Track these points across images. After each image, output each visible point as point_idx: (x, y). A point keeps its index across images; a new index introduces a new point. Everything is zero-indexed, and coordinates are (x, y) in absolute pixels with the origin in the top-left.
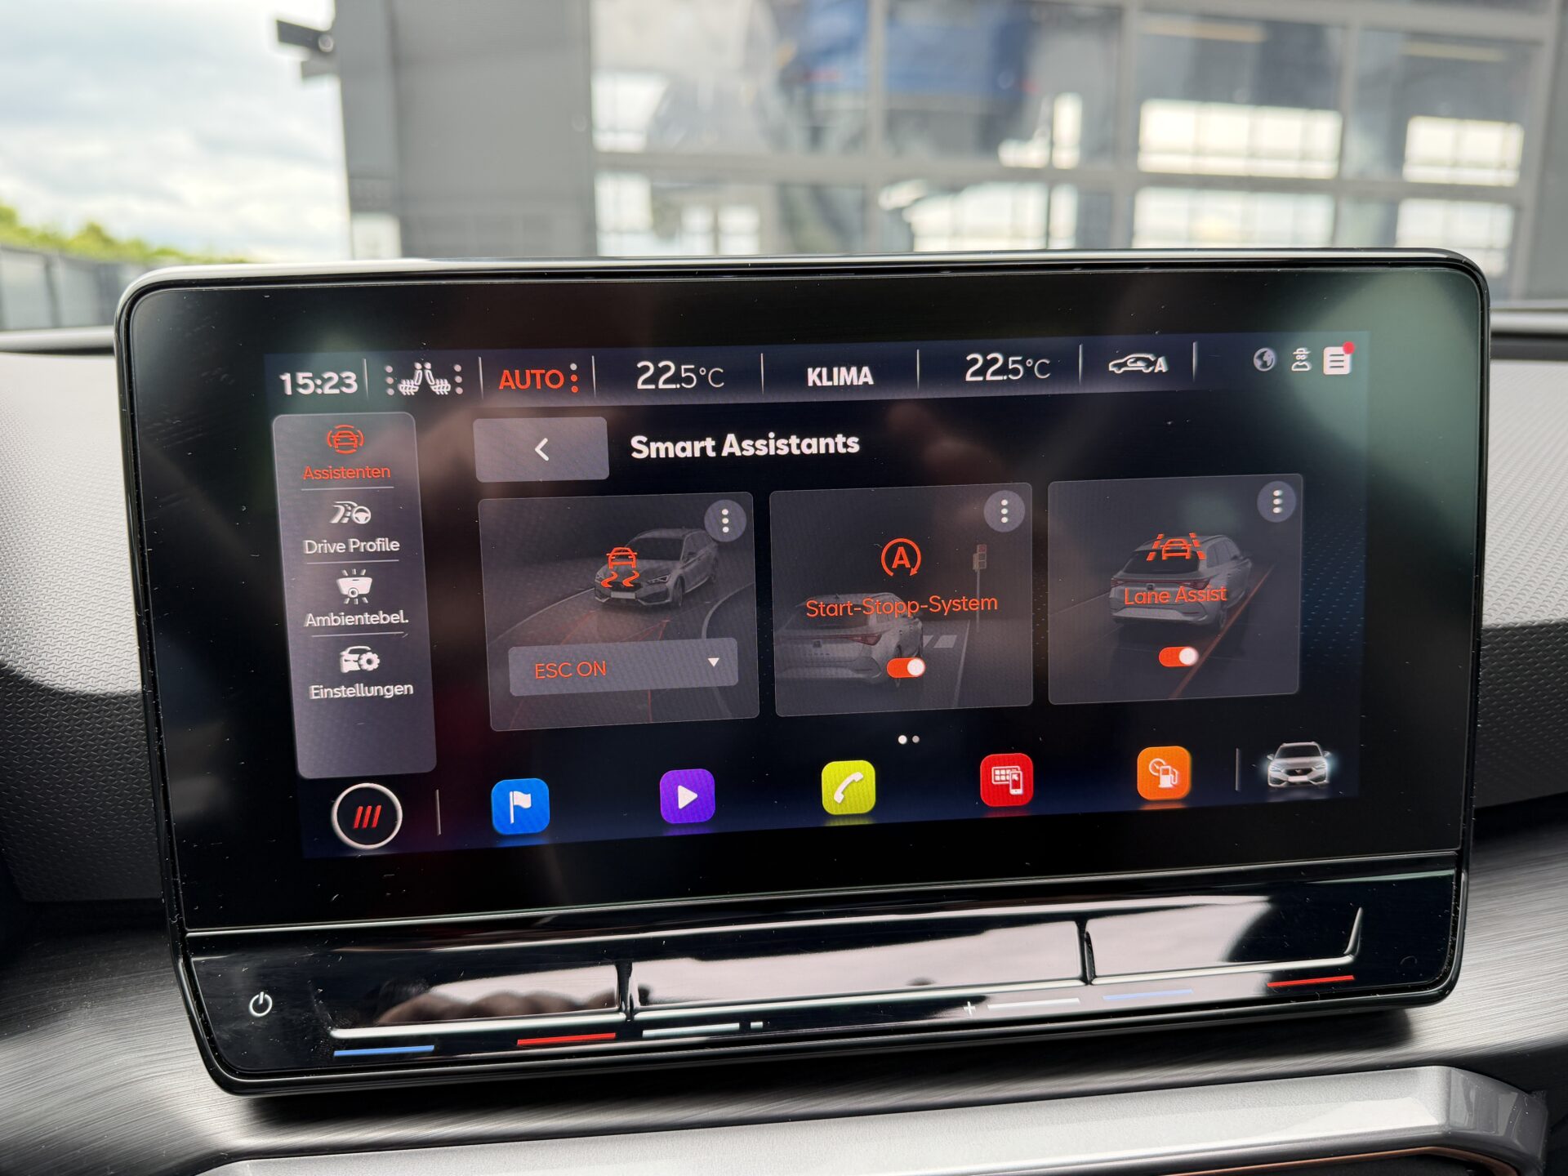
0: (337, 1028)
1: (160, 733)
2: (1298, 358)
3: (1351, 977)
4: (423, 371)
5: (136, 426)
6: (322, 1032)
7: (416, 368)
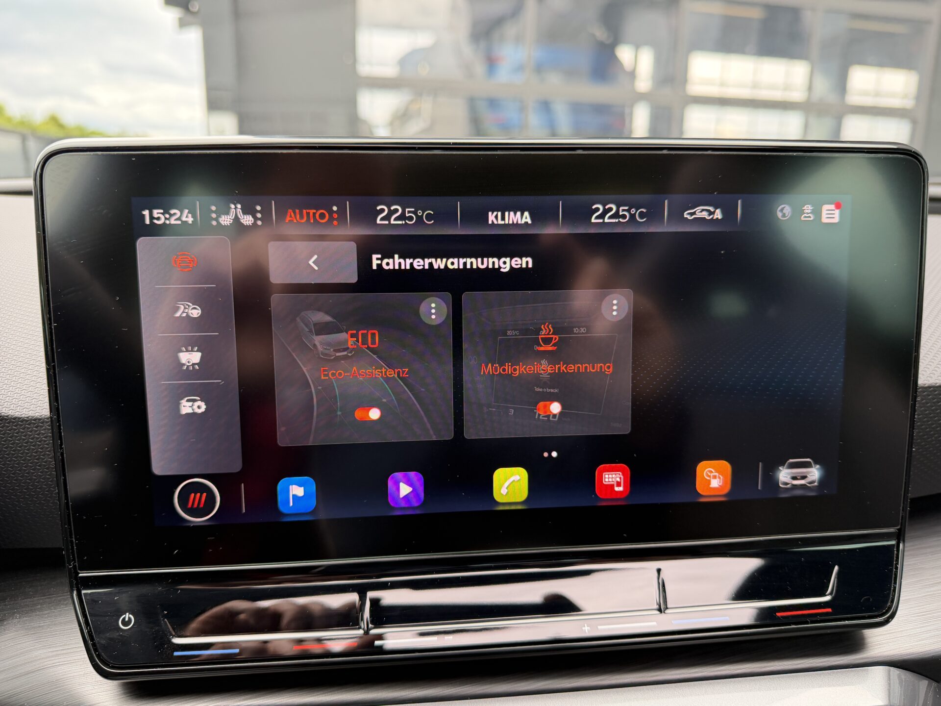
0: (176, 637)
1: (61, 444)
2: (806, 211)
3: (829, 610)
4: (236, 209)
5: (47, 243)
6: (166, 640)
7: (231, 208)
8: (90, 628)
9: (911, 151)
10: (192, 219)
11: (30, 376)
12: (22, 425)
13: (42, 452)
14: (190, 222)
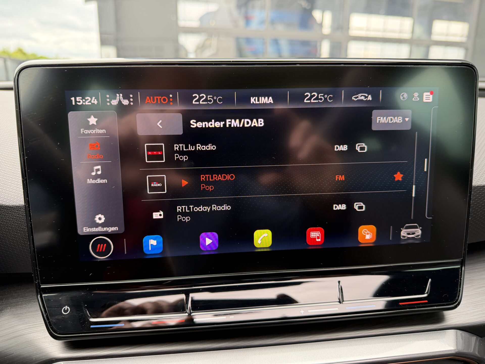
0: (92, 318)
1: (31, 219)
2: (415, 96)
3: (427, 301)
4: (120, 96)
5: (21, 115)
6: (86, 319)
7: (117, 96)
8: (47, 314)
9: (470, 64)
10: (97, 102)
11: (14, 184)
12: (10, 210)
13: (21, 223)
14: (96, 104)
